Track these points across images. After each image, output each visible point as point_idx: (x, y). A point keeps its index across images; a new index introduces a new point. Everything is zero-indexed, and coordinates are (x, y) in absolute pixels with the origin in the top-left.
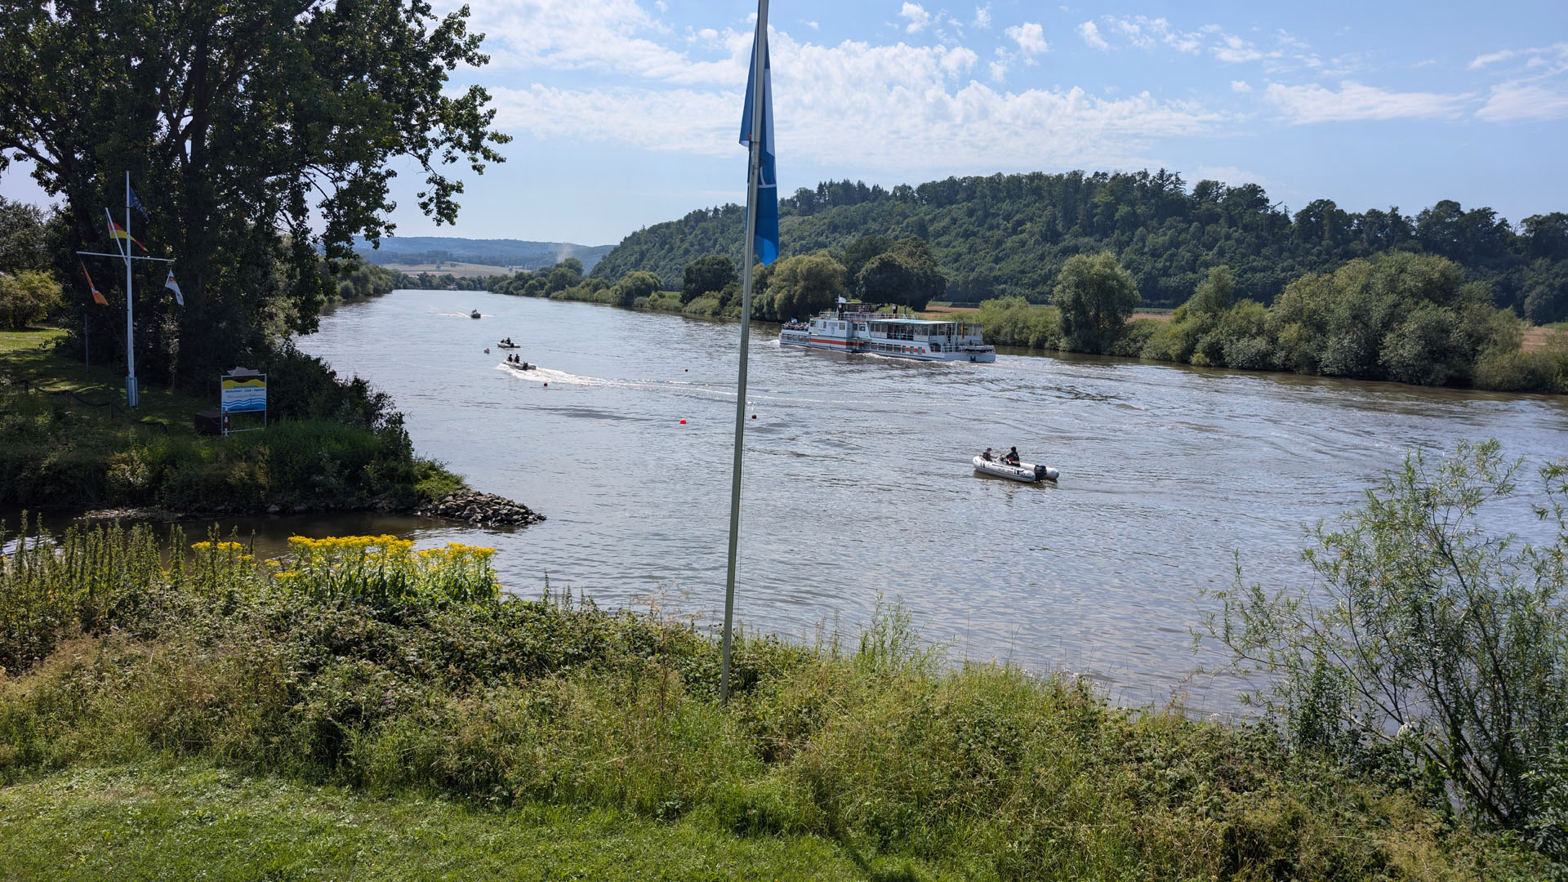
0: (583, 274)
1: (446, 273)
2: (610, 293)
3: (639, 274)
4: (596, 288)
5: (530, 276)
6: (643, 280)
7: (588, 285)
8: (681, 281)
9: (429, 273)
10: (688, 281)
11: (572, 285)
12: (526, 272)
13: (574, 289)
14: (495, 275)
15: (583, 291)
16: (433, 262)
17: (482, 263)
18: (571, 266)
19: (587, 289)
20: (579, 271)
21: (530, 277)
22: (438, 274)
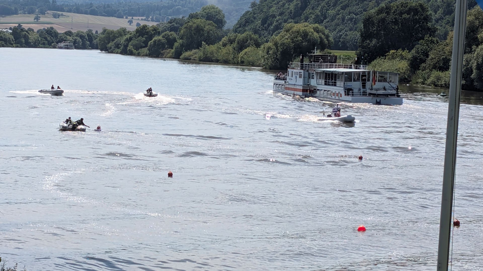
0: (225, 28)
1: (47, 26)
2: (261, 52)
3: (300, 27)
4: (242, 46)
5: (155, 29)
6: (305, 35)
7: (231, 42)
8: (357, 35)
9: (25, 27)
10: (366, 36)
11: (210, 41)
12: (151, 24)
13: (213, 48)
14: (110, 28)
15: (224, 50)
16: (31, 12)
17: (93, 13)
18: (209, 17)
19: (230, 48)
20: (220, 23)
21: (156, 31)
22: (36, 27)
